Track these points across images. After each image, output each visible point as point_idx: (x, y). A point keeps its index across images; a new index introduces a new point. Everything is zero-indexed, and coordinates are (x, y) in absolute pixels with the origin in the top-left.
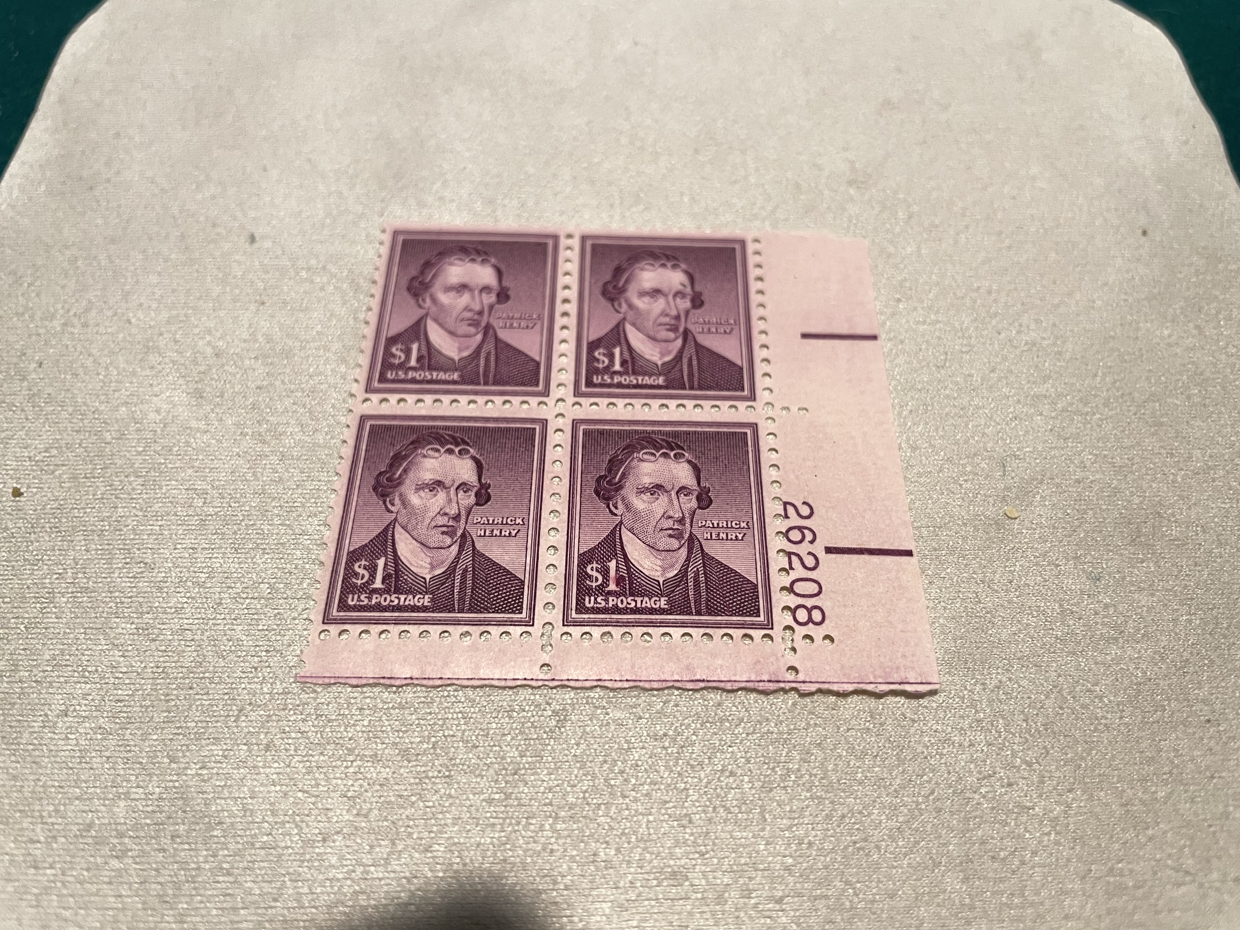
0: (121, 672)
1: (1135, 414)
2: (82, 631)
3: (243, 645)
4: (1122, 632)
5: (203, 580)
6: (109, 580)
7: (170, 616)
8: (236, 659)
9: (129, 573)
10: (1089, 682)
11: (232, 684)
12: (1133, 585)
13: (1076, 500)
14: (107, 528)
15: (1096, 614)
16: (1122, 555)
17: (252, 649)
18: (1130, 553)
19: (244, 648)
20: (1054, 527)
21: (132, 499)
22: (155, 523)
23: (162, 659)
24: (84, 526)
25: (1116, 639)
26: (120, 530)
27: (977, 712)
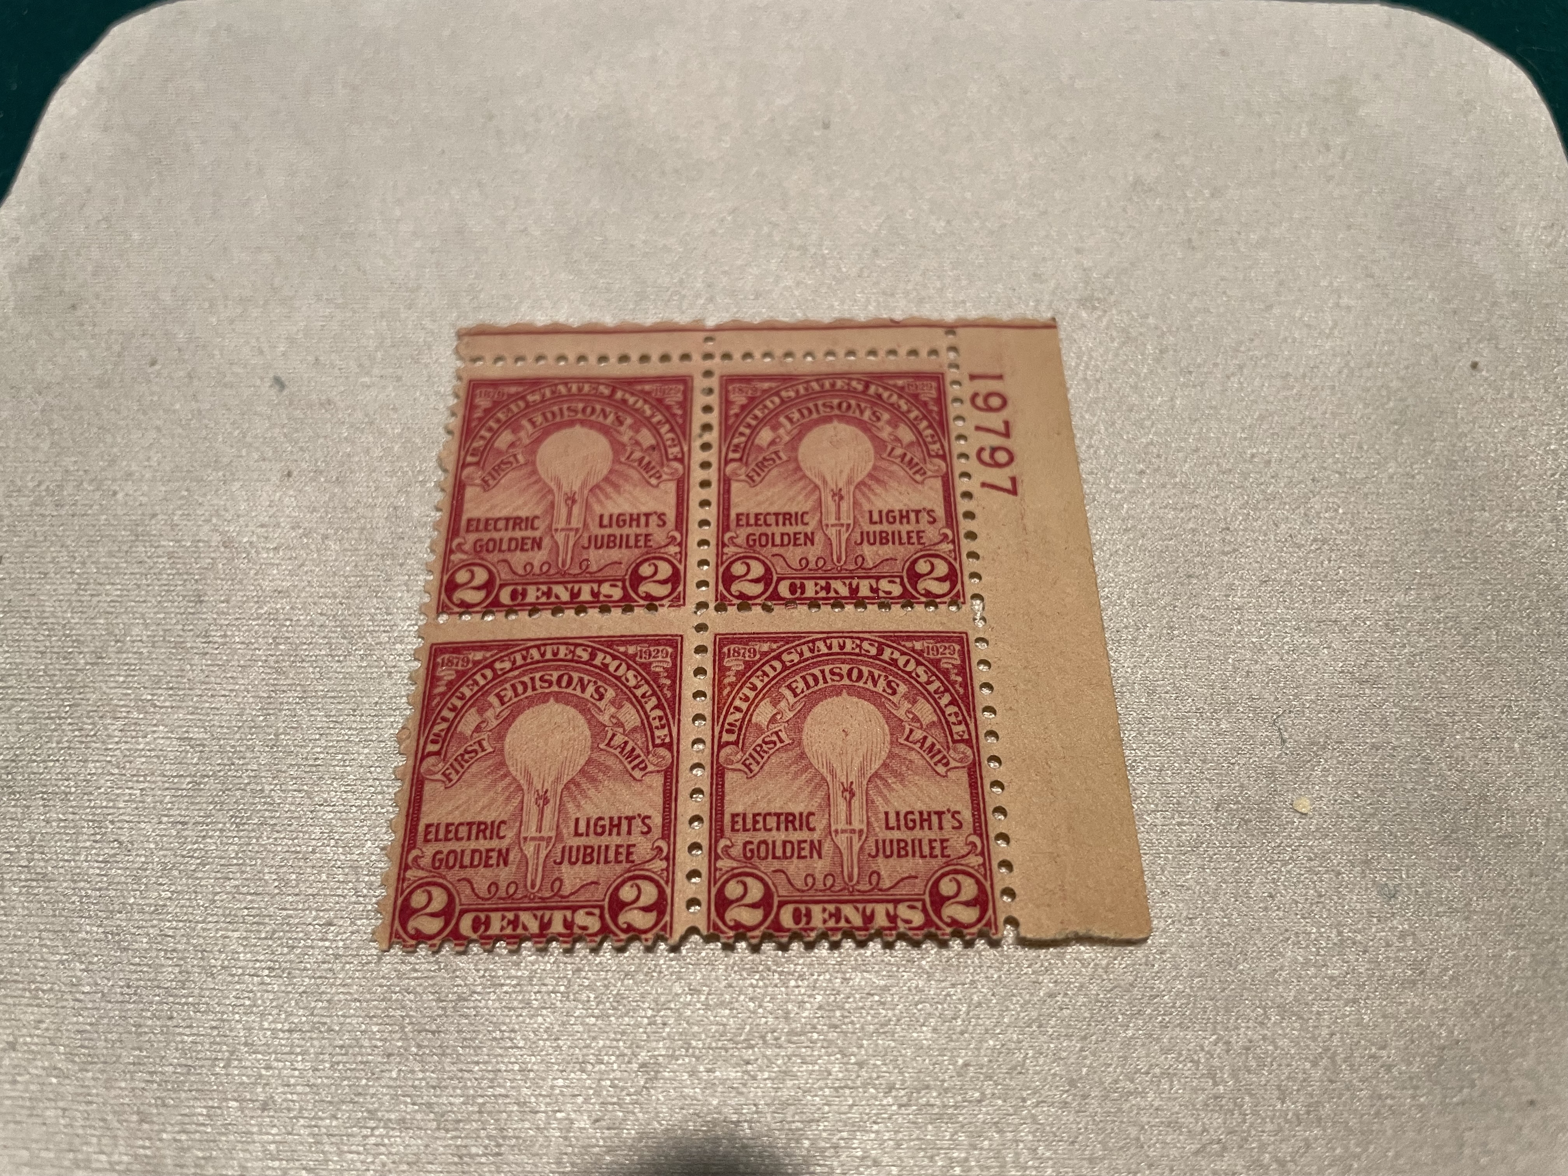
0: (83, 993)
1: (1462, 647)
2: (37, 934)
3: (238, 959)
4: (1422, 973)
5: (193, 867)
6: (73, 863)
7: (147, 916)
8: (229, 979)
9: (98, 855)
10: (1373, 1044)
11: (223, 1013)
12: (1442, 905)
13: (1371, 775)
14: (73, 790)
15: (1388, 945)
16: (1429, 859)
17: (251, 965)
18: (1440, 856)
19: (240, 964)
20: (1338, 816)
21: (107, 749)
22: (136, 785)
23: (135, 976)
24: (45, 786)
25: (1414, 983)
26: (91, 793)
27: (1215, 1084)
